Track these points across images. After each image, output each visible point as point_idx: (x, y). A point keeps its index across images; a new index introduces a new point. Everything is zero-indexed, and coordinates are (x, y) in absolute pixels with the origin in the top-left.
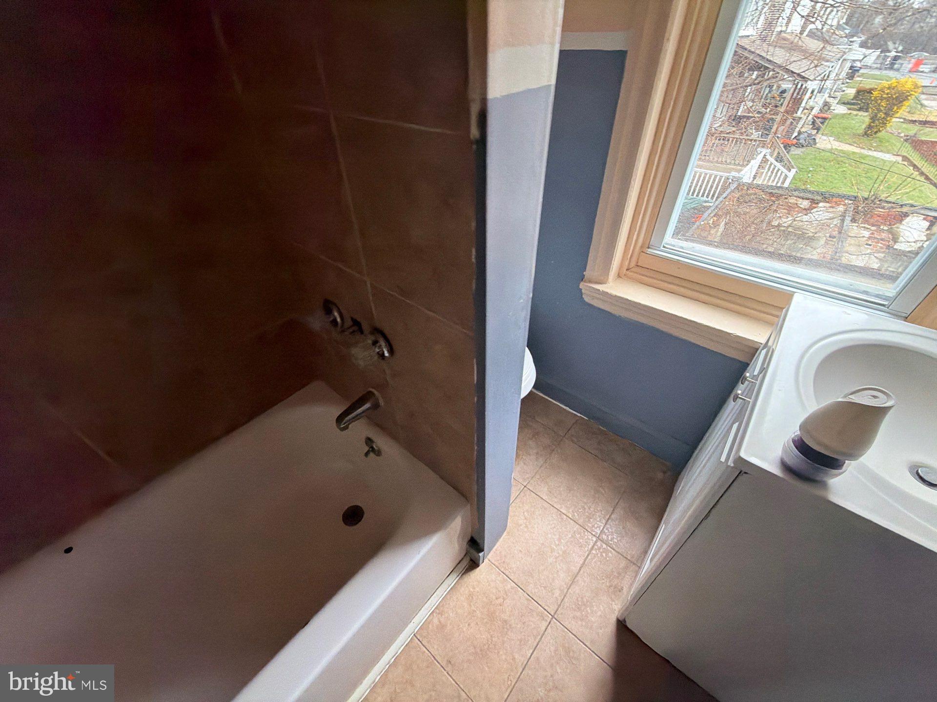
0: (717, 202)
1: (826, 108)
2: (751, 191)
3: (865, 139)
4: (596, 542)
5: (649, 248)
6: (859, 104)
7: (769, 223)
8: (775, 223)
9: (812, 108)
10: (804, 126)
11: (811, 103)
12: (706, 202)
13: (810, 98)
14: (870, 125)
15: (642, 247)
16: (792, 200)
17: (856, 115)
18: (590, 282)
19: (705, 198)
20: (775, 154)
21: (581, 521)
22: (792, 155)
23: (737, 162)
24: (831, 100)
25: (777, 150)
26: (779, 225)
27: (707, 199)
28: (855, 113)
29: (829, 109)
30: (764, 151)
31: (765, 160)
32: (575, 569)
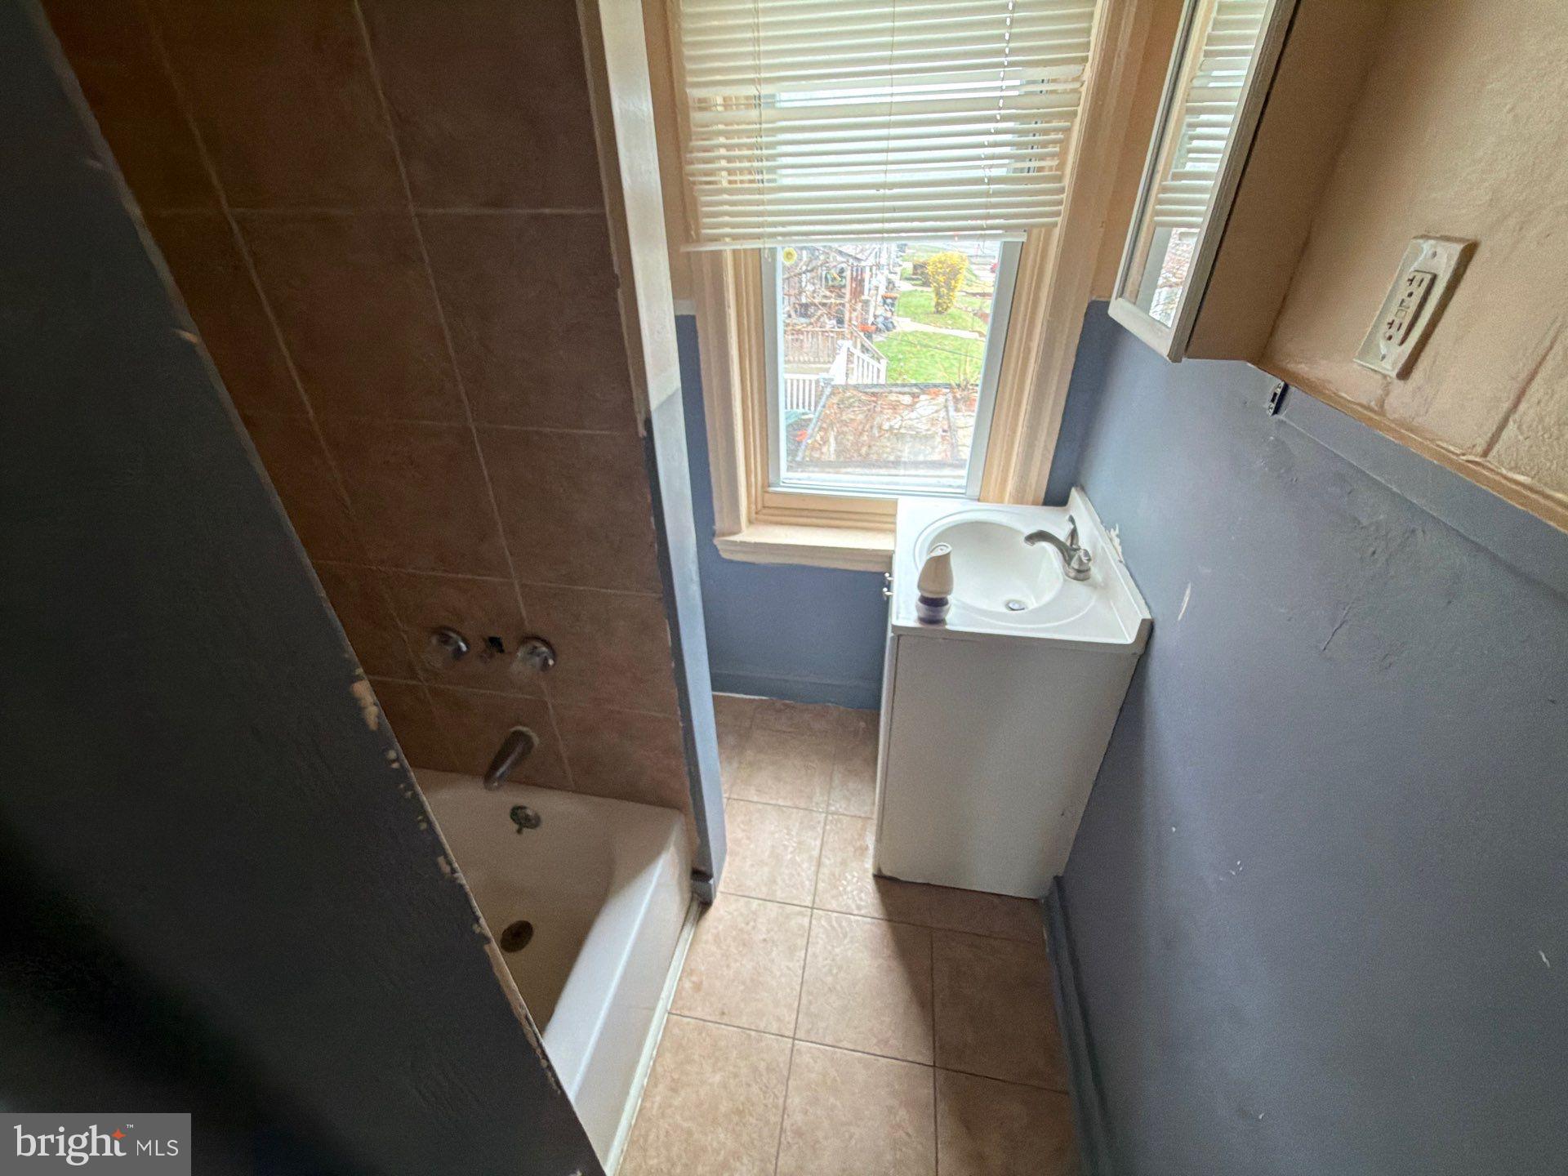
0: (817, 414)
1: (891, 286)
2: (848, 394)
3: (938, 316)
4: (826, 817)
5: (769, 486)
6: (921, 280)
7: (880, 428)
8: (886, 426)
9: (877, 288)
10: (877, 309)
11: (874, 282)
12: (804, 414)
13: (871, 276)
14: (937, 302)
15: (763, 487)
16: (893, 397)
17: (922, 292)
18: (723, 535)
19: (801, 410)
20: (859, 346)
21: (803, 805)
22: (876, 342)
23: (822, 360)
24: (892, 277)
25: (859, 340)
26: (891, 428)
27: (803, 411)
28: (920, 289)
29: (894, 287)
30: (846, 344)
31: (850, 354)
32: (816, 853)
